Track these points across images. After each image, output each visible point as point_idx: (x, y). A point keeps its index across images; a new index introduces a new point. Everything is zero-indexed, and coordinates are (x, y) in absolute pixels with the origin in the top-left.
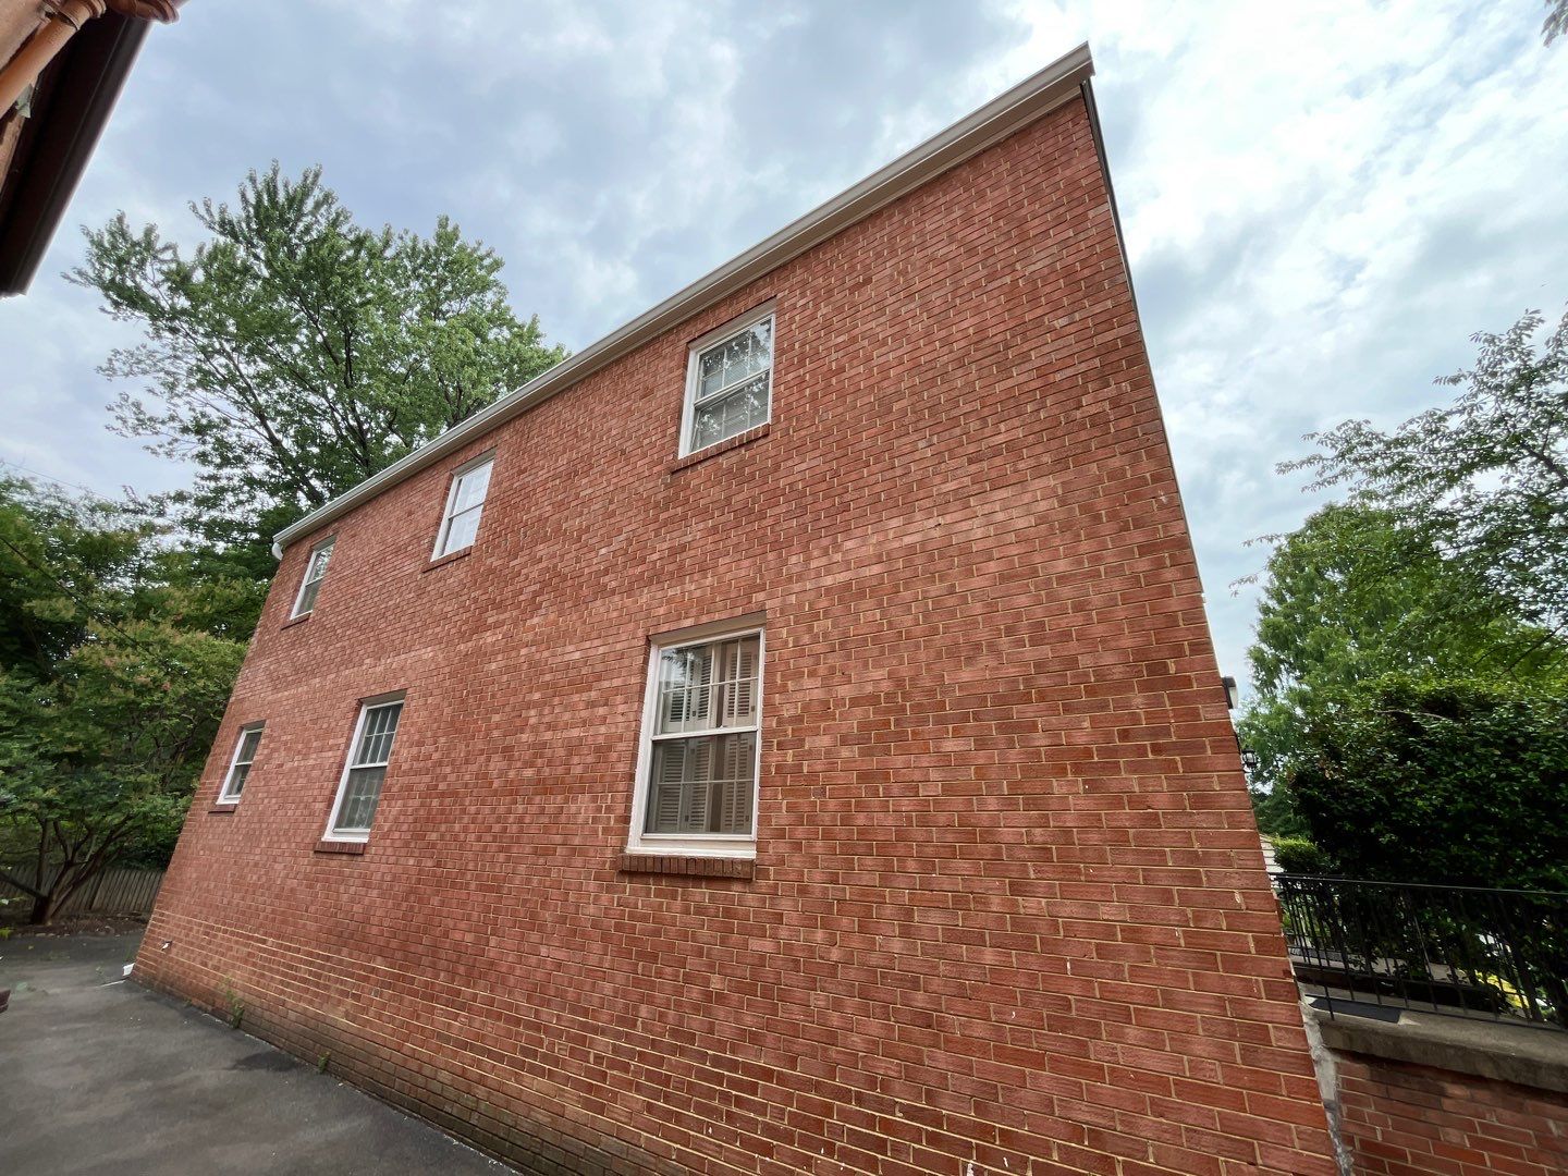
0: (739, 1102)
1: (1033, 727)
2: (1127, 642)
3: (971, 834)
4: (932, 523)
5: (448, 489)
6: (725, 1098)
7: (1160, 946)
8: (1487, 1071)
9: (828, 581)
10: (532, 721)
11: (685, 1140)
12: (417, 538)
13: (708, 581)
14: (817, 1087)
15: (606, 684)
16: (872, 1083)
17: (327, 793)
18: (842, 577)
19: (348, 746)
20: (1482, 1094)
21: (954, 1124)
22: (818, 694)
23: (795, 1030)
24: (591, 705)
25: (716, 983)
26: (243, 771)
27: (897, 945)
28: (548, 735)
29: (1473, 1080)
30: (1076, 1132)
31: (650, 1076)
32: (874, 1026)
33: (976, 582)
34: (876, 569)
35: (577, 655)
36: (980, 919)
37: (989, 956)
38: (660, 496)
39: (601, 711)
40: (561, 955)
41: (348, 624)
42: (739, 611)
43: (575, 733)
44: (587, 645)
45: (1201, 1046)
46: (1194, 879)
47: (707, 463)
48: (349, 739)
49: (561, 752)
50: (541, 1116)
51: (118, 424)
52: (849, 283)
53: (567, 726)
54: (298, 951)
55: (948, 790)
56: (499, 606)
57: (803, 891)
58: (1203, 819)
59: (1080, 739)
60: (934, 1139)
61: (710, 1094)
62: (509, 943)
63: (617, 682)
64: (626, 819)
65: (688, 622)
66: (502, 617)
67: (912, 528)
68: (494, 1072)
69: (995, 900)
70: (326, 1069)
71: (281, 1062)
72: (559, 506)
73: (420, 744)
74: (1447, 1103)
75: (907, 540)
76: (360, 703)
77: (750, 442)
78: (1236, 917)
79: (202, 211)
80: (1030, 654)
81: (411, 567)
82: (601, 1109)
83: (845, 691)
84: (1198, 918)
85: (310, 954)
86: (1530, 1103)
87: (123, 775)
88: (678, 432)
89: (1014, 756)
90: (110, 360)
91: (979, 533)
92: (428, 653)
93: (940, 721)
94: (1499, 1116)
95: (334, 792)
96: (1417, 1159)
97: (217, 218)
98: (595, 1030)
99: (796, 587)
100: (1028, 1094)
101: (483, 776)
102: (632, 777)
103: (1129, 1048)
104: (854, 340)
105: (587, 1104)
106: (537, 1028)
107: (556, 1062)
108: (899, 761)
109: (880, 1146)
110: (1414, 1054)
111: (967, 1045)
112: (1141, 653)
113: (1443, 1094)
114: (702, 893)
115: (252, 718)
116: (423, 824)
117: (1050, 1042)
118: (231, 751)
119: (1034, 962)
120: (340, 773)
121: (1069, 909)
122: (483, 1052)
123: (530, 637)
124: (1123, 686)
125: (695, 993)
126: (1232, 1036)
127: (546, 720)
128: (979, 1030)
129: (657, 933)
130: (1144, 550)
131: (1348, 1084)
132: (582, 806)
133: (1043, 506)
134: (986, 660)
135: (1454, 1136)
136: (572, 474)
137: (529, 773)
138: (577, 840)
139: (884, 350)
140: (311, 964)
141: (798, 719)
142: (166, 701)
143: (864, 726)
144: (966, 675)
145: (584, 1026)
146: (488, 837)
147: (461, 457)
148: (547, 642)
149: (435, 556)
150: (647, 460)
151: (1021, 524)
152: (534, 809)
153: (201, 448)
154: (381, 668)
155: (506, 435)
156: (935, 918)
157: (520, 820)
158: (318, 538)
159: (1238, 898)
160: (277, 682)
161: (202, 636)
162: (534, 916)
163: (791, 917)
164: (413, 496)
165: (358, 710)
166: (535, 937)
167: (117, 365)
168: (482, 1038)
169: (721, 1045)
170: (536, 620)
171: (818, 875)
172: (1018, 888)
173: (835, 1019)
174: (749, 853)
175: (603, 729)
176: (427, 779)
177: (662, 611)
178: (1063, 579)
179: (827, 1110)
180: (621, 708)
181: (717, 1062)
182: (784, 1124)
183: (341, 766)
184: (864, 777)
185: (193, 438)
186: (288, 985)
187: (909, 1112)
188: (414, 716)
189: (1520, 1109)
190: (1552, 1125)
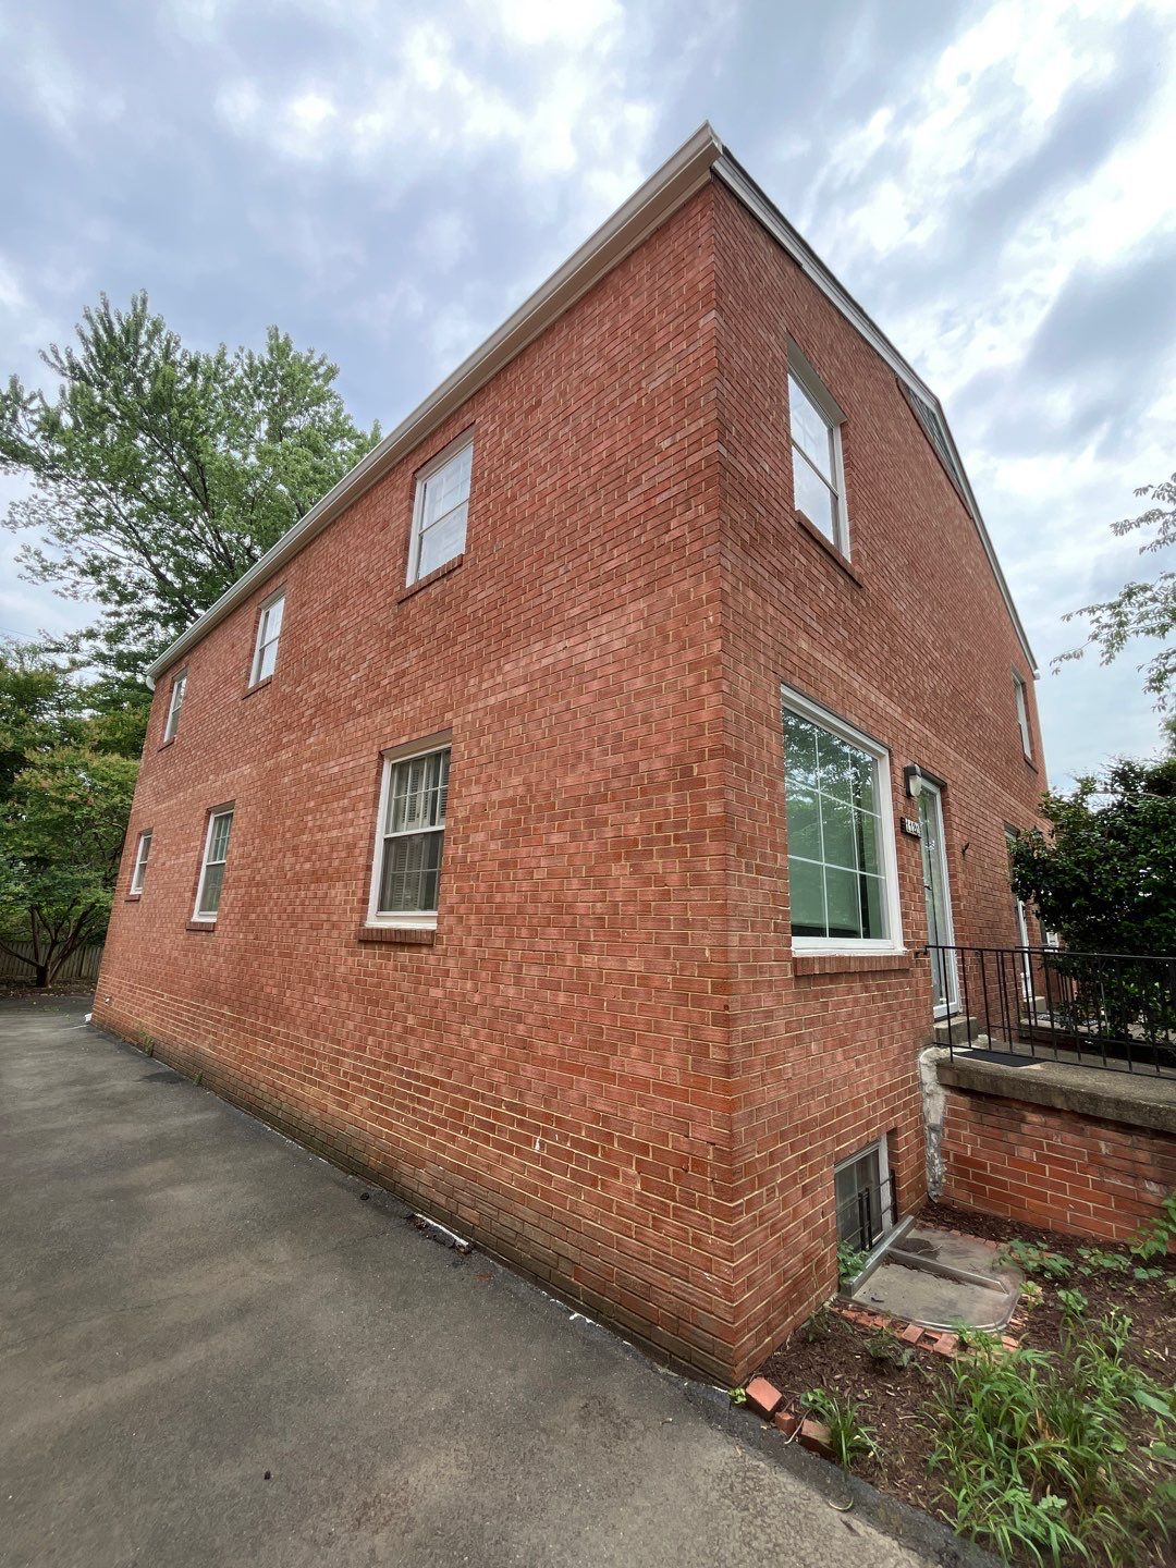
0: (419, 1101)
1: (605, 823)
2: (671, 749)
3: (561, 907)
4: (560, 646)
5: (257, 622)
6: (412, 1098)
7: (658, 990)
8: (1059, 1103)
9: (492, 701)
10: (310, 824)
11: (390, 1126)
12: (238, 669)
13: (418, 703)
14: (459, 1090)
15: (353, 793)
16: (491, 1087)
17: (191, 884)
18: (500, 697)
19: (203, 848)
20: (1054, 1121)
21: (533, 1114)
22: (479, 799)
23: (453, 1053)
24: (344, 810)
25: (411, 1020)
26: (143, 867)
27: (511, 992)
28: (318, 836)
29: (1049, 1110)
30: (596, 1118)
31: (374, 1085)
32: (494, 1049)
33: (585, 699)
34: (522, 689)
35: (336, 769)
36: (561, 971)
37: (562, 998)
38: (391, 625)
39: (351, 815)
40: (325, 1002)
41: (197, 747)
42: (436, 729)
43: (335, 833)
44: (343, 760)
45: (671, 1059)
46: (684, 939)
47: (421, 594)
48: (204, 842)
49: (326, 849)
50: (314, 1111)
51: (28, 573)
52: (526, 406)
53: (331, 828)
54: (181, 1002)
55: (551, 875)
56: (289, 727)
57: (462, 953)
58: (696, 894)
59: (632, 831)
60: (521, 1124)
61: (405, 1096)
62: (297, 995)
63: (360, 791)
64: (365, 901)
65: (404, 740)
66: (292, 737)
67: (548, 651)
68: (288, 1083)
69: (569, 957)
70: (200, 1084)
71: (171, 1079)
72: (327, 636)
73: (244, 844)
74: (1025, 1128)
75: (545, 662)
76: (209, 812)
77: (449, 572)
78: (704, 967)
79: (52, 359)
80: (611, 760)
81: (235, 694)
82: (346, 1107)
83: (496, 796)
84: (682, 969)
85: (188, 1004)
86: (1089, 1129)
87: (72, 874)
88: (405, 563)
89: (592, 846)
90: (10, 513)
91: (589, 655)
92: (246, 770)
93: (552, 819)
94: (1065, 1139)
95: (196, 884)
96: (995, 1169)
97: (66, 364)
98: (345, 1054)
99: (472, 707)
100: (573, 1094)
101: (280, 869)
102: (369, 868)
103: (632, 1062)
104: (524, 467)
105: (339, 1104)
106: (313, 1053)
107: (323, 1076)
108: (523, 852)
109: (492, 1128)
110: (1005, 1090)
111: (544, 1061)
112: (678, 758)
113: (1023, 1120)
114: (404, 955)
115: (145, 826)
116: (249, 905)
117: (589, 1058)
118: (135, 853)
119: (587, 1002)
120: (199, 869)
121: (611, 963)
122: (285, 1070)
123: (307, 754)
124: (663, 787)
125: (398, 1028)
126: (688, 1052)
127: (318, 823)
128: (552, 1051)
129: (378, 985)
130: (694, 666)
131: (953, 1112)
132: (338, 892)
133: (632, 629)
134: (583, 768)
135: (1025, 1153)
136: (335, 606)
137: (307, 866)
138: (335, 918)
139: (544, 476)
140: (189, 1011)
141: (467, 819)
142: (93, 814)
143: (506, 824)
144: (569, 781)
145: (338, 1052)
146: (284, 917)
147: (264, 593)
148: (318, 758)
149: (251, 684)
150: (383, 591)
151: (617, 645)
152: (310, 894)
153: (99, 588)
154: (219, 783)
155: (293, 570)
156: (535, 971)
157: (302, 904)
158: (176, 670)
159: (707, 953)
160: (159, 797)
161: (115, 758)
162: (310, 974)
163: (454, 972)
164: (234, 630)
165: (207, 819)
166: (311, 990)
167: (17, 517)
168: (282, 1060)
169: (410, 1063)
170: (312, 740)
171: (471, 941)
172: (584, 949)
173: (474, 1045)
174: (432, 926)
175: (351, 830)
176: (248, 872)
177: (388, 730)
178: (638, 695)
179: (466, 1105)
180: (362, 813)
181: (409, 1075)
182: (442, 1115)
183: (200, 863)
184: (504, 864)
185: (90, 579)
186: (177, 1026)
187: (510, 1106)
188: (240, 821)
189: (1080, 1132)
190: (1102, 1145)
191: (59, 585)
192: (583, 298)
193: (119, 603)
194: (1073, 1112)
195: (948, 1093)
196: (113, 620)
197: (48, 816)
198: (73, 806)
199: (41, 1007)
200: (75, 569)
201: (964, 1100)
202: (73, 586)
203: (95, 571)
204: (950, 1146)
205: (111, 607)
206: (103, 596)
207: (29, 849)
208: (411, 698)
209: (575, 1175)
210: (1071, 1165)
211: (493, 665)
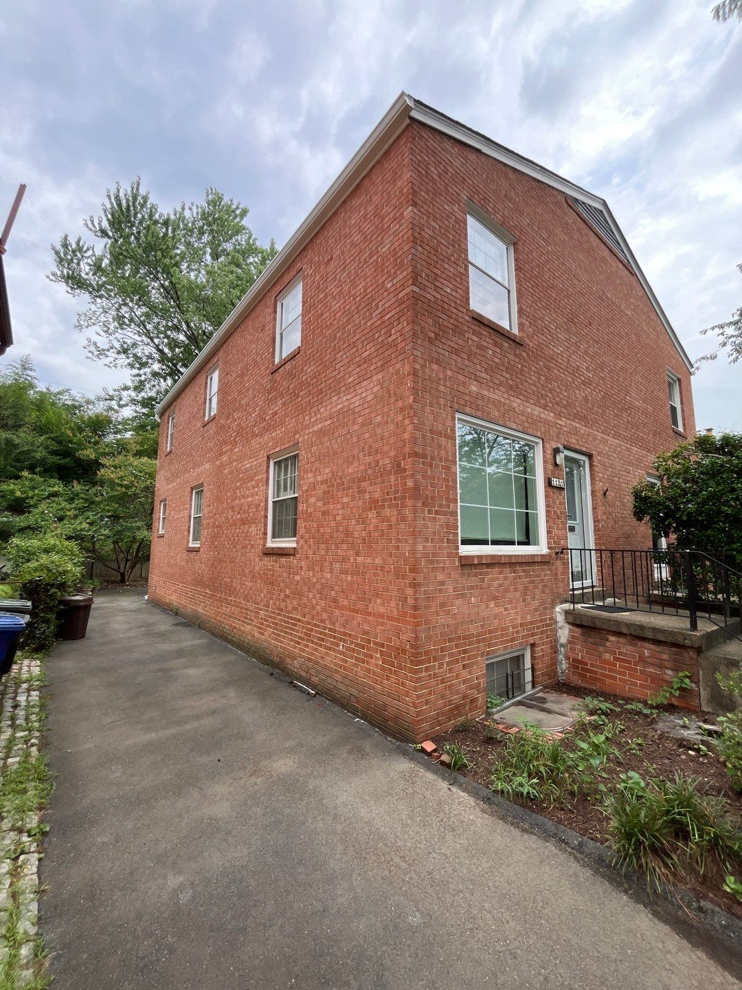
0: (293, 629)
1: (365, 492)
2: (392, 454)
3: (348, 534)
4: (345, 398)
5: (206, 383)
6: (290, 628)
7: (388, 572)
8: (625, 630)
9: (316, 428)
10: (239, 495)
11: (281, 642)
12: (199, 410)
13: (283, 429)
14: (309, 623)
15: (257, 478)
16: (322, 621)
17: (187, 527)
18: (320, 426)
19: (191, 508)
20: (622, 640)
21: (339, 632)
22: (312, 480)
23: (306, 606)
24: (253, 487)
25: (288, 592)
26: (164, 518)
27: (329, 576)
28: (243, 501)
29: (619, 634)
30: (365, 632)
31: (274, 623)
32: (323, 603)
33: (356, 427)
34: (329, 422)
35: (248, 466)
36: (349, 565)
37: (349, 578)
38: (269, 386)
39: (256, 489)
40: (251, 584)
41: (183, 454)
42: (292, 444)
43: (250, 499)
44: (251, 460)
45: (393, 604)
46: (398, 548)
47: (282, 369)
48: (191, 505)
49: (247, 508)
50: (249, 637)
52: (326, 260)
53: (248, 497)
54: (187, 588)
55: (344, 518)
56: (225, 443)
57: (307, 558)
58: (402, 526)
59: (377, 495)
60: (334, 637)
61: (287, 627)
62: (238, 581)
63: (260, 477)
64: (265, 534)
65: (278, 449)
66: (227, 448)
67: (340, 401)
68: (237, 624)
69: (352, 558)
70: (199, 627)
71: (186, 625)
72: (239, 392)
73: (210, 506)
74: (608, 644)
75: (338, 407)
76: (192, 489)
77: (294, 356)
78: (406, 560)
79: (90, 226)
80: (368, 459)
81: (199, 425)
82: (263, 634)
83: (319, 478)
84: (397, 562)
85: (190, 588)
86: (640, 643)
87: (131, 523)
88: (274, 350)
89: (360, 503)
91: (357, 404)
92: (207, 466)
93: (343, 490)
94: (627, 649)
95: (189, 527)
96: (592, 665)
97: (98, 229)
98: (261, 610)
99: (307, 431)
100: (355, 622)
101: (227, 518)
102: (266, 517)
103: (378, 607)
104: (326, 296)
105: (260, 633)
106: (247, 609)
107: (252, 620)
108: (332, 507)
109: (323, 640)
110: (598, 625)
111: (342, 608)
112: (395, 457)
113: (607, 640)
114: (283, 560)
115: (163, 497)
116: (215, 537)
117: (360, 605)
118: (160, 513)
119: (360, 580)
120: (190, 519)
121: (369, 560)
122: (236, 618)
123: (235, 457)
124: (389, 473)
125: (282, 595)
126: (399, 600)
127: (242, 494)
128: (346, 603)
129: (273, 575)
130: (402, 410)
131: (573, 637)
132: (253, 529)
133: (375, 389)
134: (356, 464)
135: (607, 656)
136: (242, 375)
137: (239, 516)
138: (252, 543)
139: (335, 302)
140: (191, 592)
141: (307, 491)
142: (137, 491)
143: (324, 493)
144: (350, 471)
145: (258, 608)
146: (230, 543)
147: (208, 366)
148: (240, 460)
149: (206, 419)
150: (264, 367)
151: (369, 398)
152: (241, 531)
153: (128, 361)
154: (195, 473)
155: (221, 353)
156: (338, 565)
157: (238, 536)
158: (169, 411)
159: (407, 554)
160: (168, 481)
161: (145, 459)
162: (243, 571)
163: (305, 568)
164: (195, 388)
165: (192, 492)
166: (244, 579)
168: (234, 614)
169: (288, 612)
170: (236, 449)
171: (311, 553)
172: (357, 554)
173: (314, 602)
174: (294, 545)
175: (257, 498)
176: (212, 520)
177: (271, 444)
178: (379, 424)
179: (312, 630)
180: (262, 488)
181: (288, 617)
182: (302, 635)
183: (190, 516)
184: (324, 513)
185: (123, 356)
186: (187, 600)
187: (330, 630)
188: (207, 494)
189: (636, 645)
190: (646, 651)
191: (107, 361)
192: (351, 193)
193: (139, 369)
194: (631, 635)
195: (571, 627)
196: (137, 378)
197: (115, 493)
198: (127, 487)
199: (125, 593)
200: (114, 350)
201: (578, 630)
202: (114, 361)
203: (125, 351)
204: (570, 654)
205: (135, 371)
206: (132, 366)
207: (109, 511)
208: (280, 427)
209: (357, 659)
210: (629, 662)
211: (315, 409)
